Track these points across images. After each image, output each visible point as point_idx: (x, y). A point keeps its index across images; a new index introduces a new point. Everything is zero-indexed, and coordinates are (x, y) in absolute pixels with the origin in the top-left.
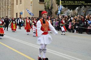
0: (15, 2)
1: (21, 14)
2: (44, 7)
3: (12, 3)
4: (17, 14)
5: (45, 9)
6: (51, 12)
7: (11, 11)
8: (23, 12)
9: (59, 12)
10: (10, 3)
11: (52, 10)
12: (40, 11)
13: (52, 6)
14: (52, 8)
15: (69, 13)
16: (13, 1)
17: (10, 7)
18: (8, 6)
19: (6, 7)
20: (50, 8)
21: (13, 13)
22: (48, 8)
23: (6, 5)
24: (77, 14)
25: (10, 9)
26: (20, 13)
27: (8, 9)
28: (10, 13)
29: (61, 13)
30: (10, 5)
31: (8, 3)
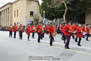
0: (13, 16)
2: (33, 19)
5: (34, 20)
10: (10, 16)
11: (39, 21)
17: (10, 18)
19: (7, 18)
20: (37, 19)
26: (17, 23)
27: (8, 20)
29: (45, 23)
31: (8, 16)
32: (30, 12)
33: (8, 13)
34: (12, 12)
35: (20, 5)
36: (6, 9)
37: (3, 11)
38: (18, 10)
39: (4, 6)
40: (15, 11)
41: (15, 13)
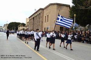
1: (48, 28)
4: (45, 28)
8: (49, 27)
9: (74, 28)
10: (41, 21)
12: (60, 27)
15: (81, 29)
16: (43, 20)
18: (39, 23)
21: (43, 28)
24: (87, 30)
25: (41, 25)
27: (39, 25)
30: (41, 23)
33: (40, 19)
34: (43, 17)
35: (50, 10)
37: (35, 16)
38: (48, 15)
39: (36, 12)
40: (45, 17)
41: (45, 18)
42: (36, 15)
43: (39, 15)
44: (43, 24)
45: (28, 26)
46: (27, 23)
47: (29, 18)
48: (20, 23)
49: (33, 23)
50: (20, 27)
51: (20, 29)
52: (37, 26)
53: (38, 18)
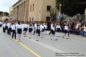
2: (50, 14)
3: (27, 10)
4: (30, 18)
5: (51, 15)
6: (55, 18)
7: (26, 16)
8: (35, 17)
11: (56, 16)
12: (47, 17)
13: (56, 13)
14: (56, 15)
16: (28, 9)
18: (24, 12)
21: (28, 17)
22: (53, 15)
23: (23, 12)
25: (26, 15)
27: (24, 15)
28: (26, 18)
32: (47, 6)
33: (25, 7)
34: (28, 6)
36: (23, 3)
37: (20, 5)
40: (31, 5)
41: (31, 7)
42: (21, 3)
43: (24, 3)
44: (28, 13)
45: (12, 16)
46: (11, 12)
47: (13, 6)
48: (2, 12)
49: (18, 13)
50: (3, 17)
51: (3, 18)
52: (22, 15)
53: (23, 6)
